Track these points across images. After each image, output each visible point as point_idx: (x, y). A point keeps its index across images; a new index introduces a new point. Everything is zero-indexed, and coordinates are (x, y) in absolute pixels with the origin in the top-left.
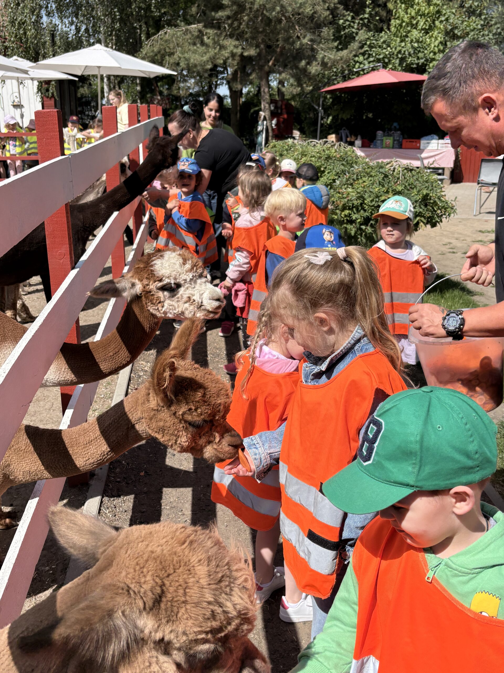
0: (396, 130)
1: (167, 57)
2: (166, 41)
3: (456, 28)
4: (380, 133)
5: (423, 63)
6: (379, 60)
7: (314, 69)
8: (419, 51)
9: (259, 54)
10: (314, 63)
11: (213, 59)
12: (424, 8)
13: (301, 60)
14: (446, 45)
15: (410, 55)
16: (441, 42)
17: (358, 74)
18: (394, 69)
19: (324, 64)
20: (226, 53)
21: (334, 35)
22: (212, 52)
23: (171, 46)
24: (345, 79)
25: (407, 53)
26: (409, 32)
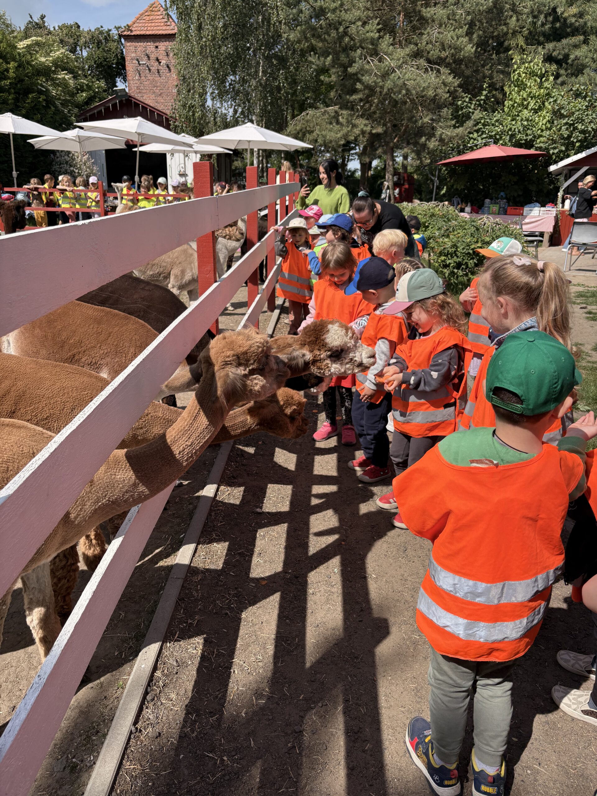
0: (502, 198)
1: (308, 135)
2: (307, 121)
3: (563, 108)
4: (487, 201)
5: (531, 140)
6: (491, 137)
7: (432, 144)
8: (528, 129)
9: (385, 132)
10: (433, 139)
11: (346, 136)
12: (535, 90)
13: (421, 137)
14: (553, 123)
15: (519, 132)
16: (549, 121)
17: (472, 149)
18: (505, 144)
19: (441, 140)
20: (357, 131)
21: (452, 115)
22: (345, 130)
23: (312, 125)
24: (460, 153)
25: (517, 130)
26: (521, 111)
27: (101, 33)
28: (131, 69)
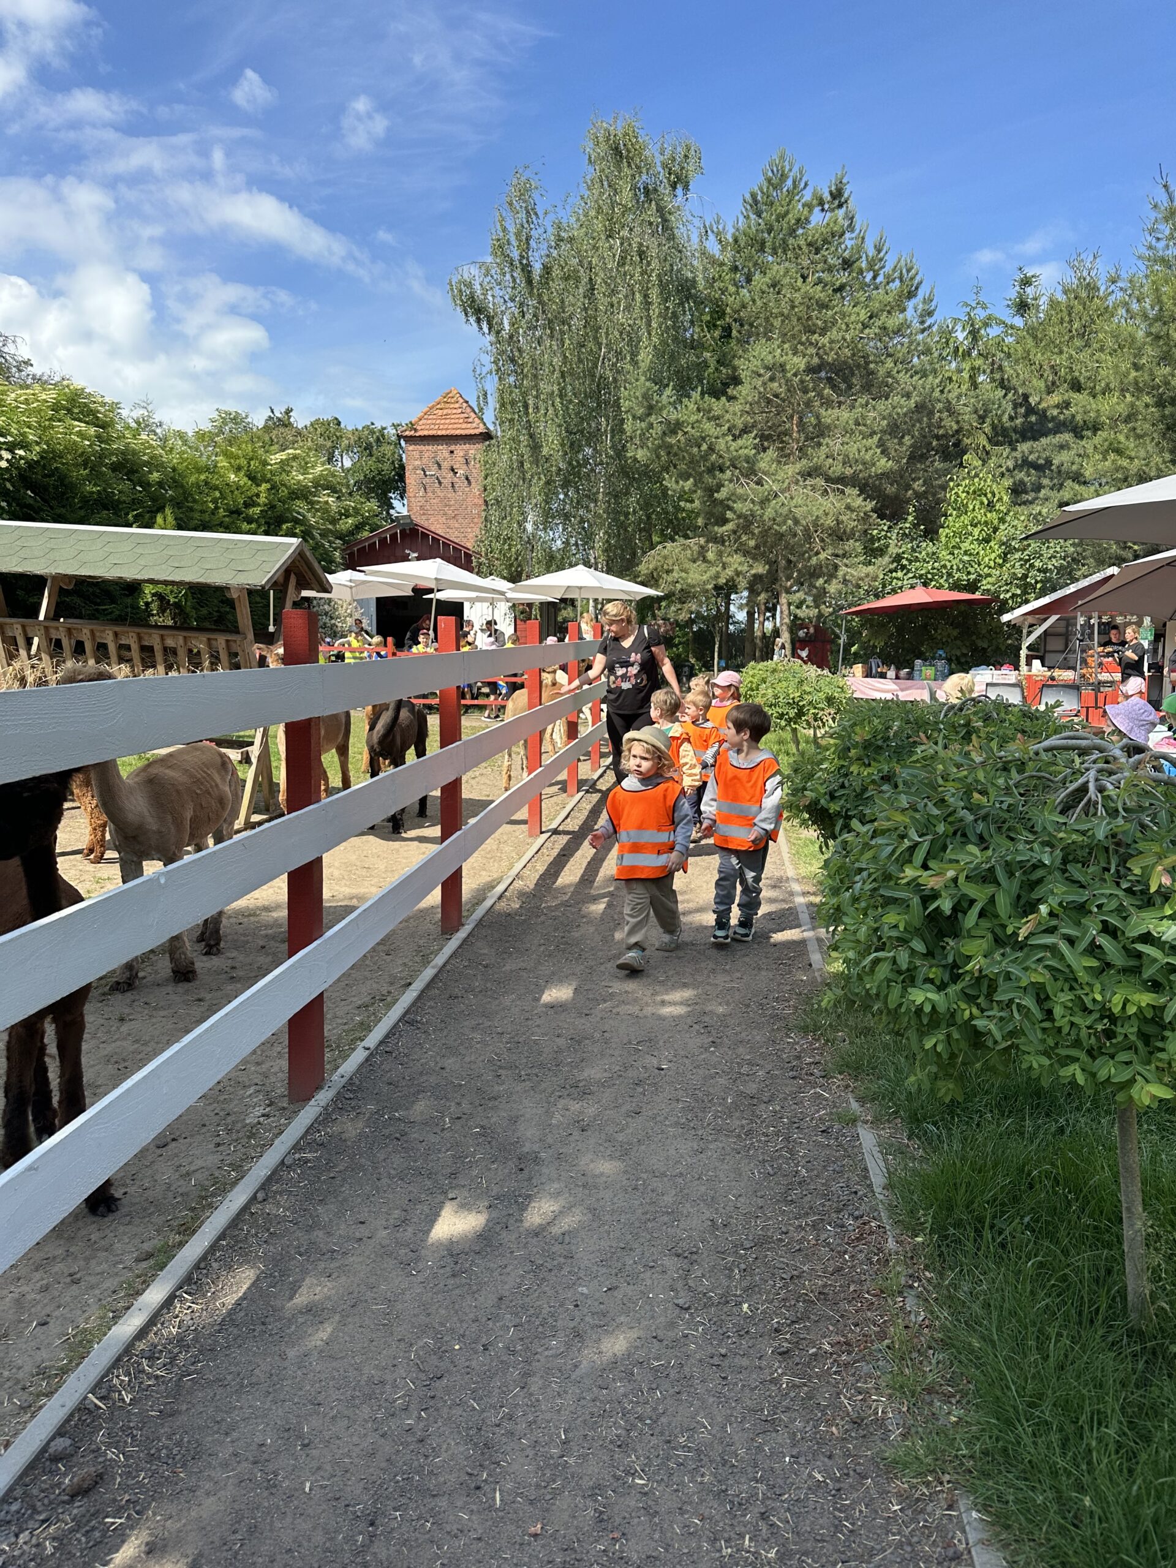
1: (665, 576)
2: (665, 557)
4: (920, 663)
7: (833, 588)
8: (971, 566)
10: (834, 581)
13: (818, 578)
19: (845, 582)
23: (670, 562)
25: (955, 568)
27: (372, 432)
28: (413, 483)
